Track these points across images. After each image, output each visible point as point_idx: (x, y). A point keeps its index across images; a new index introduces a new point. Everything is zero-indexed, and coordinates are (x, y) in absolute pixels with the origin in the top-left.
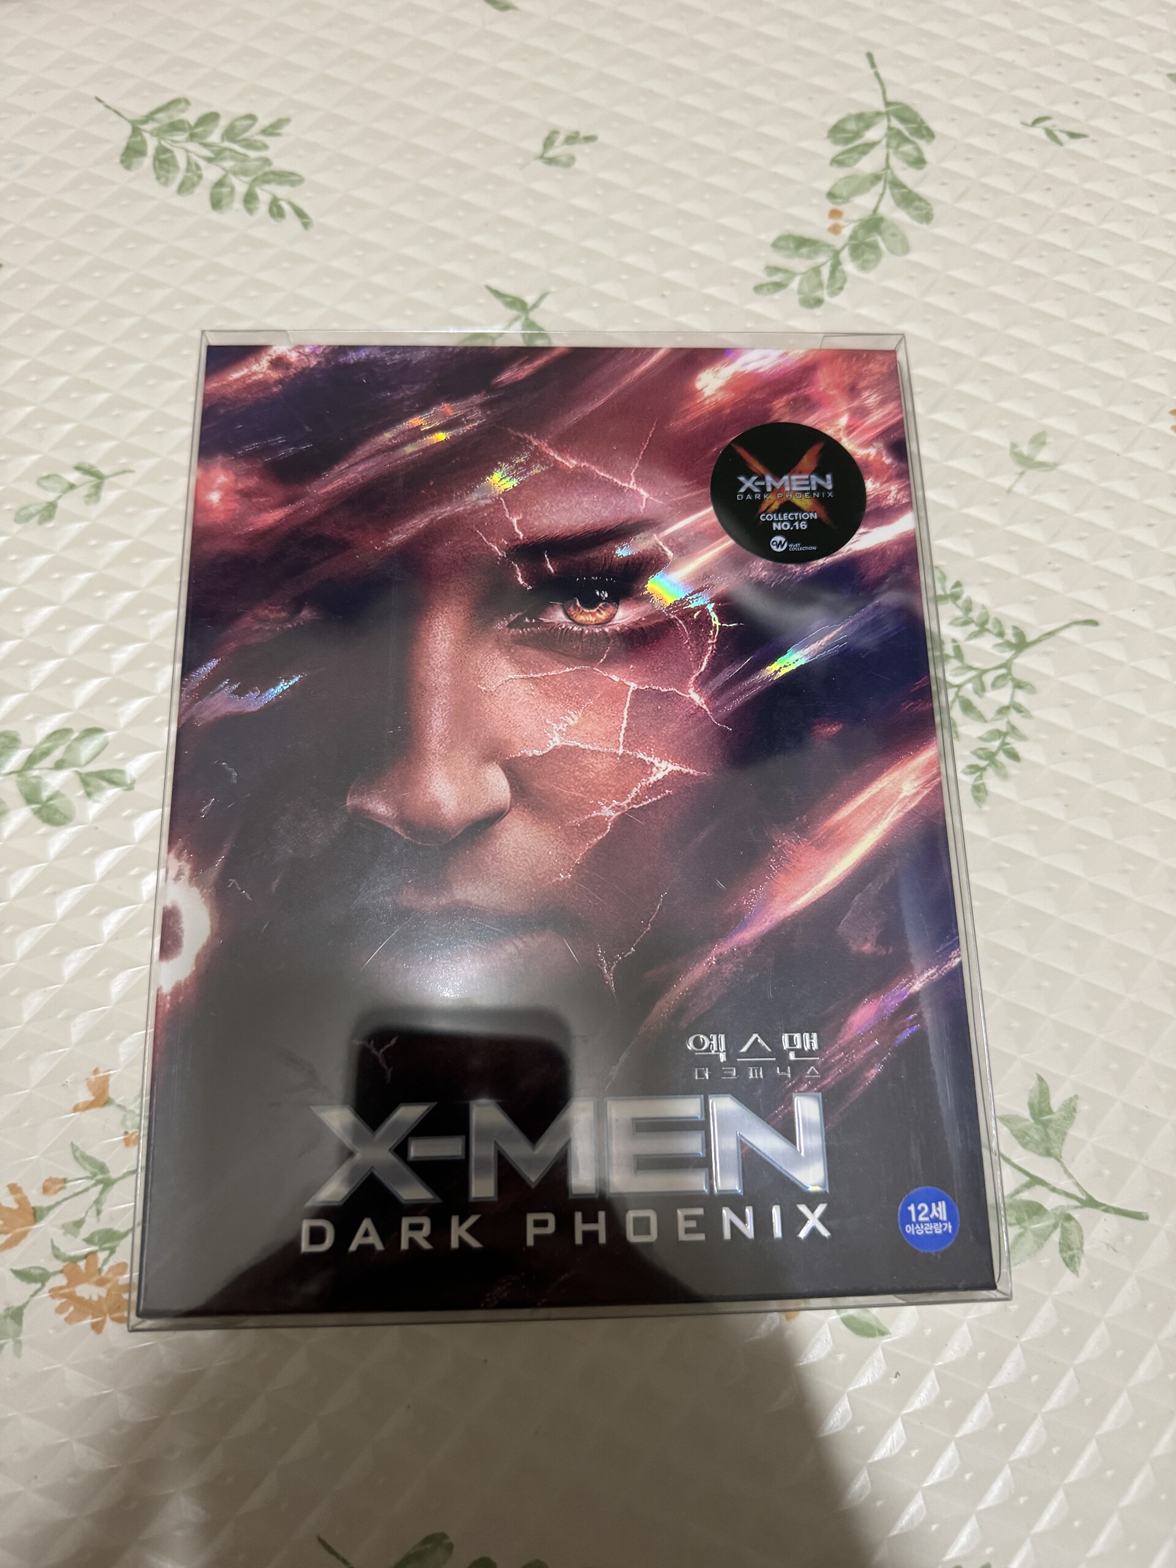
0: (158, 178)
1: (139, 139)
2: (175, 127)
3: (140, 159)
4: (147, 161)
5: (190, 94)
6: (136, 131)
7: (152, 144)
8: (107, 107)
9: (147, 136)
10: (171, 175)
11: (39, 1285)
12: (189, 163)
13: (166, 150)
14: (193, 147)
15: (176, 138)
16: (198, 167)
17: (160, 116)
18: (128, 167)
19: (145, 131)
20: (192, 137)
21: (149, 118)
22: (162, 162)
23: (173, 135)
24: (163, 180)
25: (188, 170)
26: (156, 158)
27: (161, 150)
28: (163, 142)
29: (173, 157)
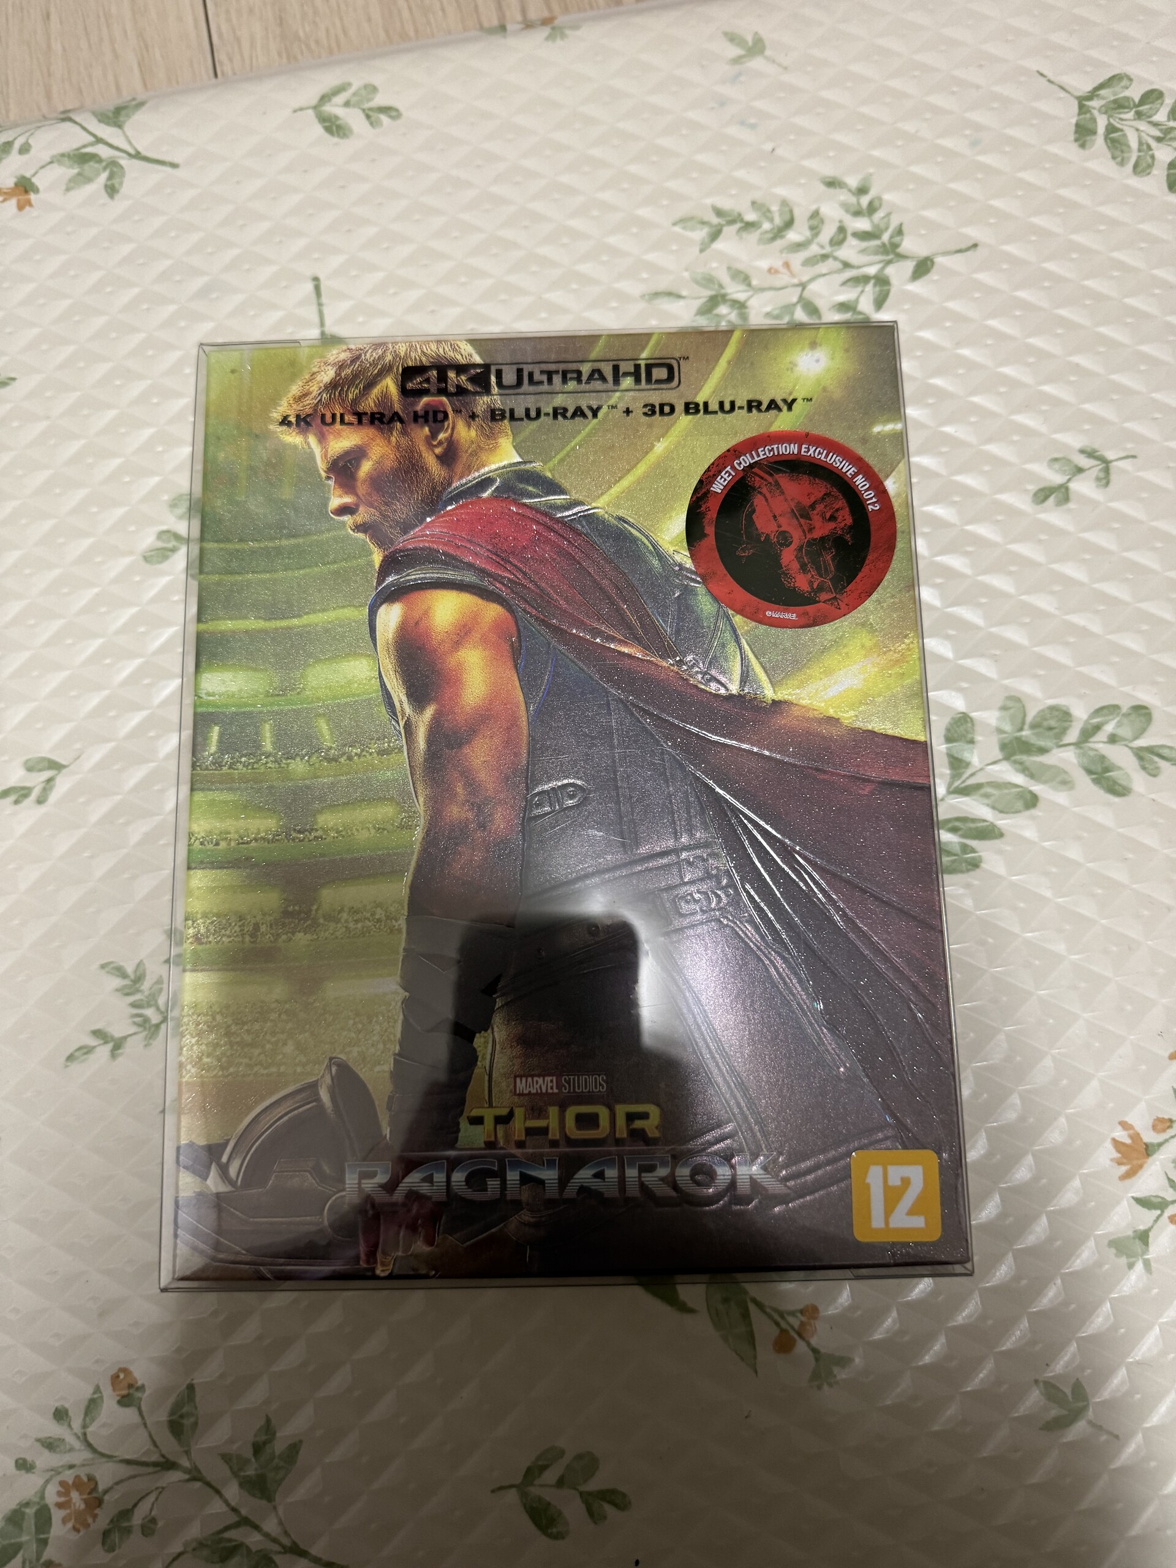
0: (1114, 158)
1: (1088, 116)
2: (1120, 105)
3: (1093, 137)
4: (1099, 140)
5: (1130, 70)
6: (1082, 109)
7: (1102, 123)
8: (1049, 81)
9: (1095, 113)
10: (1126, 155)
11: (1158, 1212)
12: (1140, 143)
13: (1116, 130)
14: (1143, 126)
15: (1123, 116)
16: (1149, 148)
17: (1102, 92)
18: (1083, 146)
19: (1094, 108)
20: (1139, 115)
21: (1093, 94)
22: (1113, 141)
23: (1120, 113)
24: (1119, 159)
25: (1140, 150)
26: (1106, 137)
27: (1111, 129)
28: (1112, 120)
29: (1125, 135)
